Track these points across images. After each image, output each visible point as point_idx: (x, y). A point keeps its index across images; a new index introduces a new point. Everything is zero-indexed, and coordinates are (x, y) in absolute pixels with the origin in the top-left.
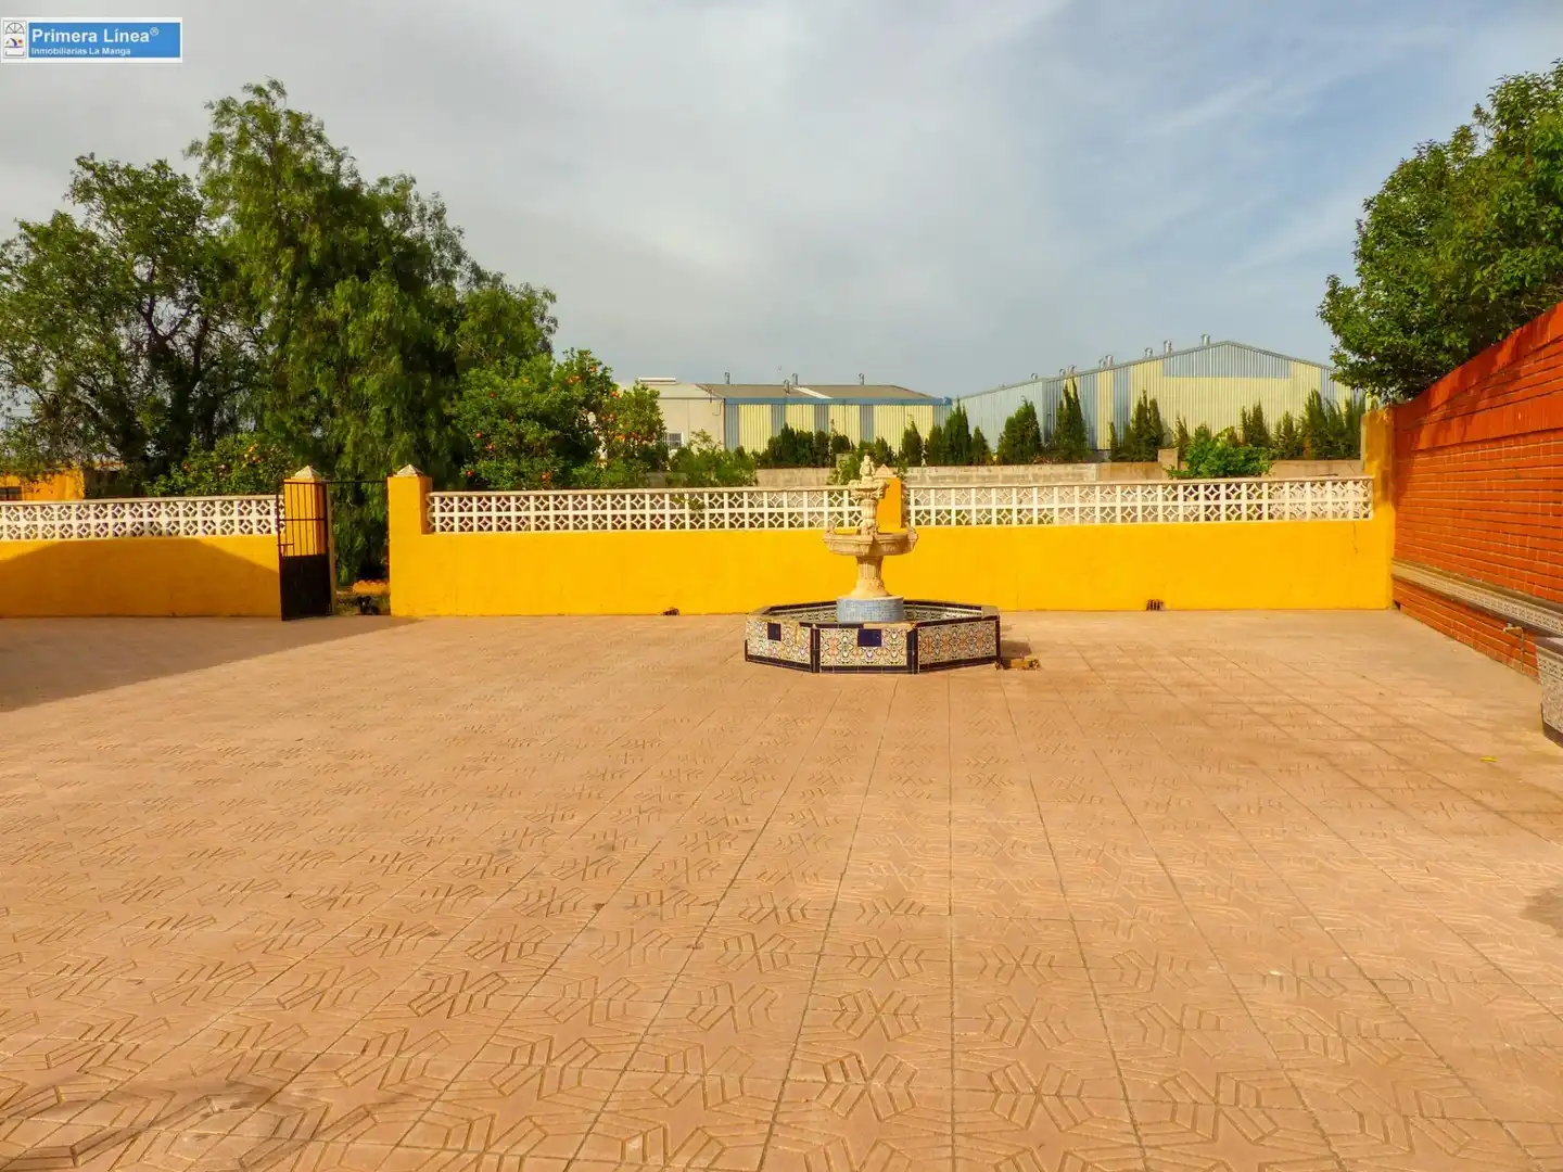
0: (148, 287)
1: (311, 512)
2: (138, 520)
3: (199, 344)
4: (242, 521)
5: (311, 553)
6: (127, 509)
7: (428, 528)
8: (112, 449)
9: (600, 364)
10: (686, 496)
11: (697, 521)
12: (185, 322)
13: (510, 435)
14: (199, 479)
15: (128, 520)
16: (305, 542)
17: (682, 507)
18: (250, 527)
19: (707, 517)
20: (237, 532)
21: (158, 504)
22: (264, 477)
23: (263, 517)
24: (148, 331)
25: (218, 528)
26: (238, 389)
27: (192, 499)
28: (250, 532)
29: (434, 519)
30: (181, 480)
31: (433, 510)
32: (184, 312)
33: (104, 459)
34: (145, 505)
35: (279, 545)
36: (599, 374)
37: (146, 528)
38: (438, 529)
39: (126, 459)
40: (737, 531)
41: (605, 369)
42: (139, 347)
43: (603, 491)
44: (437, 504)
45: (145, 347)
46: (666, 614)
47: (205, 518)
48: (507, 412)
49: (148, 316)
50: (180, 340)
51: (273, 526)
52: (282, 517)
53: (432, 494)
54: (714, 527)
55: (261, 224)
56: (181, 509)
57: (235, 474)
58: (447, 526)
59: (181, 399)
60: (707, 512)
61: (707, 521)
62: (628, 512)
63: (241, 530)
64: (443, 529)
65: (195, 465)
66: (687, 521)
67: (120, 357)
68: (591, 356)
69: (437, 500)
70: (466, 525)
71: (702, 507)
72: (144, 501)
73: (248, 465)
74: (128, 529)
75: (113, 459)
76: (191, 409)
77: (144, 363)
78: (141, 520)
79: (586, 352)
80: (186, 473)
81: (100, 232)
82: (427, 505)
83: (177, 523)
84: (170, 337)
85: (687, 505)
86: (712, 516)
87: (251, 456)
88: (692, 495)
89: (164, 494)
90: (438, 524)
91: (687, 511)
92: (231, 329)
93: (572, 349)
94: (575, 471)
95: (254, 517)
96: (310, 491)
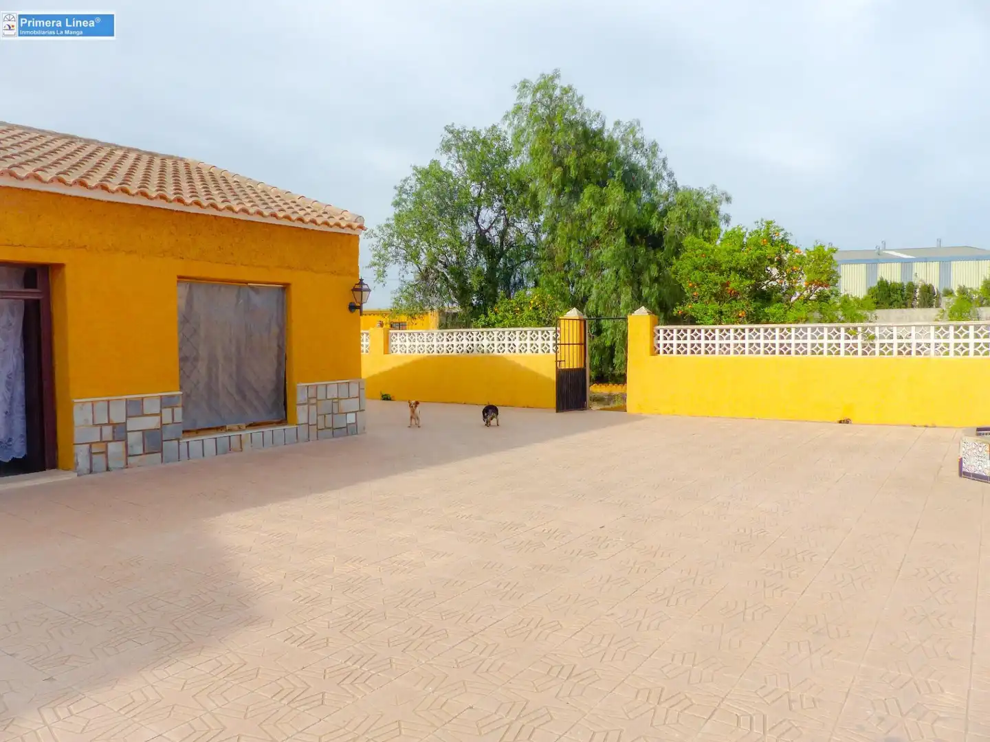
0: (478, 201)
1: (576, 339)
2: (470, 342)
3: (503, 234)
4: (532, 345)
5: (575, 367)
6: (464, 336)
7: (655, 351)
8: (454, 299)
9: (783, 230)
10: (860, 329)
11: (868, 349)
12: (497, 220)
13: (716, 284)
14: (504, 317)
15: (465, 342)
16: (572, 360)
17: (856, 337)
18: (537, 348)
19: (877, 346)
20: (529, 352)
21: (482, 332)
22: (543, 316)
23: (546, 342)
24: (476, 228)
25: (517, 349)
26: (526, 260)
27: (502, 329)
28: (537, 352)
29: (659, 345)
30: (493, 317)
31: (659, 339)
32: (496, 214)
33: (450, 305)
34: (475, 333)
35: (557, 361)
36: (781, 238)
37: (475, 348)
38: (661, 352)
39: (463, 305)
40: (904, 357)
41: (786, 234)
42: (471, 238)
43: (789, 326)
44: (661, 334)
45: (474, 238)
46: (840, 422)
47: (510, 342)
48: (715, 266)
49: (476, 219)
50: (493, 232)
51: (552, 348)
52: (558, 342)
53: (658, 327)
54: (884, 354)
55: (542, 154)
56: (495, 336)
57: (526, 313)
58: (668, 350)
59: (492, 269)
60: (877, 342)
61: (877, 349)
62: (809, 341)
63: (531, 350)
64: (665, 352)
65: (502, 308)
66: (860, 349)
67: (462, 244)
68: (775, 224)
69: (661, 331)
70: (681, 350)
71: (874, 337)
72: (475, 331)
73: (533, 308)
74: (465, 348)
75: (455, 305)
76: (497, 274)
77: (474, 247)
78: (472, 343)
79: (771, 222)
80: (496, 314)
81: (454, 171)
82: (654, 335)
83: (493, 345)
84: (487, 231)
85: (860, 336)
86: (882, 345)
87: (534, 303)
88: (865, 329)
89: (484, 327)
90: (661, 349)
91: (860, 341)
92: (523, 225)
93: (762, 220)
94: (766, 310)
95: (540, 342)
96: (576, 324)
